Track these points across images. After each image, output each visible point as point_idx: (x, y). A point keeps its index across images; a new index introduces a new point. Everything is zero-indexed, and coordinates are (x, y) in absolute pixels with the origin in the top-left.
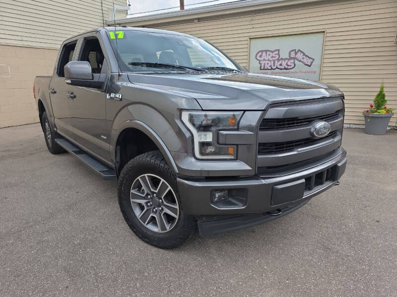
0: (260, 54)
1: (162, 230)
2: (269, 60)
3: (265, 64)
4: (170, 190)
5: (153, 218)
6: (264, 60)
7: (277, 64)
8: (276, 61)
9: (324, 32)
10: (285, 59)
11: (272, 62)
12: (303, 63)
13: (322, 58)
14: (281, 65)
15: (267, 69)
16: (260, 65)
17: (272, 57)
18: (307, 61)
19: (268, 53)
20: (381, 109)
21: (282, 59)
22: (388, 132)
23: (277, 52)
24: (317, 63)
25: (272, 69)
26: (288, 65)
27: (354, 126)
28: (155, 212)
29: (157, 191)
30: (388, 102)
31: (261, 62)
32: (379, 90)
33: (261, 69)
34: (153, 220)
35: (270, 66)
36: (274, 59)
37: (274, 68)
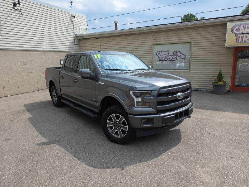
0: (158, 53)
1: (121, 136)
2: (163, 56)
4: (124, 120)
6: (161, 56)
7: (168, 58)
8: (167, 57)
9: (190, 42)
10: (171, 56)
11: (165, 57)
13: (190, 56)
14: (169, 58)
15: (162, 60)
16: (158, 58)
17: (165, 54)
19: (163, 52)
20: (220, 81)
21: (170, 56)
22: (225, 93)
23: (167, 52)
24: (188, 57)
25: (165, 60)
26: (173, 59)
27: (209, 90)
28: (118, 130)
29: (118, 121)
30: (224, 78)
31: (159, 57)
32: (219, 71)
33: (159, 60)
34: (117, 133)
35: (164, 59)
36: (166, 55)
37: (166, 60)
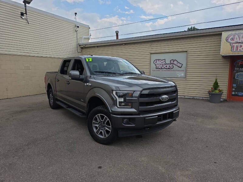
0: (156, 61)
1: (105, 137)
2: (160, 64)
3: (158, 66)
4: (108, 120)
5: (101, 132)
6: (158, 64)
7: (165, 66)
8: (164, 65)
9: (187, 51)
10: (168, 64)
11: (162, 65)
12: (177, 66)
13: (187, 64)
14: (166, 67)
15: (160, 69)
18: (179, 65)
19: (160, 61)
20: (217, 90)
21: (167, 64)
22: (221, 102)
23: (164, 61)
24: (184, 66)
25: (162, 68)
26: (170, 67)
27: (205, 99)
28: (102, 130)
29: (103, 121)
30: (220, 87)
31: (157, 65)
32: (215, 80)
33: (156, 68)
35: (161, 67)
36: (163, 63)
